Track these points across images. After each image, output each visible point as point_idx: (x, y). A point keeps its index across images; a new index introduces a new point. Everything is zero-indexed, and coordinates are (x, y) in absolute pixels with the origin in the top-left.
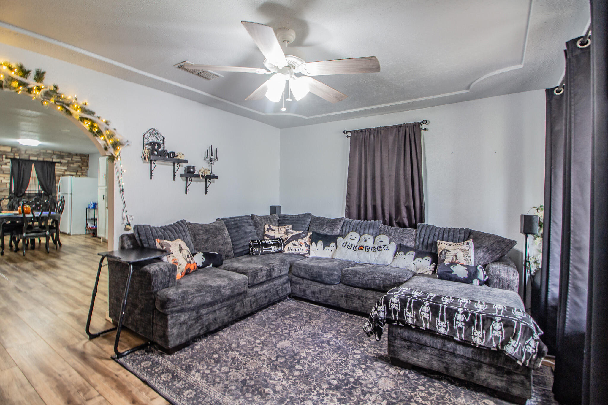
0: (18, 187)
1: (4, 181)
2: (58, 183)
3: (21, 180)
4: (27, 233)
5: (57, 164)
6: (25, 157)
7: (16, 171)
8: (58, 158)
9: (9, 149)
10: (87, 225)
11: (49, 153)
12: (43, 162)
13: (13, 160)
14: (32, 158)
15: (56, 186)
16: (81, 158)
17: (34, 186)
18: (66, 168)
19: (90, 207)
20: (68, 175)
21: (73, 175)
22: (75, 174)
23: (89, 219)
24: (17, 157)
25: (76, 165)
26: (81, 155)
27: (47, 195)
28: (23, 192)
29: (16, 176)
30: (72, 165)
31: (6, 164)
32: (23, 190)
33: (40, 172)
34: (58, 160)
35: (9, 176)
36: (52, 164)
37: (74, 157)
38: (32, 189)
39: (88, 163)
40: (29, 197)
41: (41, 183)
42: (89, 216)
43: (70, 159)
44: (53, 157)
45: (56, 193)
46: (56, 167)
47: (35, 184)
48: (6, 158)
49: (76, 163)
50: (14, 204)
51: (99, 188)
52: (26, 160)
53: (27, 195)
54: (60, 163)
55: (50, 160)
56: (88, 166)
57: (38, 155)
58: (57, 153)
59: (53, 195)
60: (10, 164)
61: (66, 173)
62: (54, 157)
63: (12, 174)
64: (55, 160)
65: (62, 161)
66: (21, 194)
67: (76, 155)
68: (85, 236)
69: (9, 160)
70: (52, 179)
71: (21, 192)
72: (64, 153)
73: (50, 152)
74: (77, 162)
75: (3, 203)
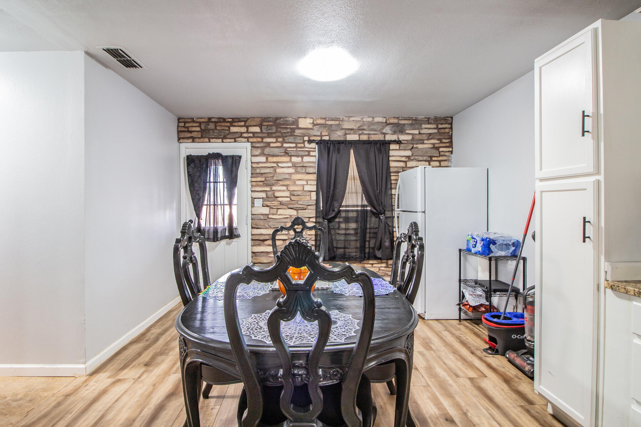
0: (328, 197)
1: (307, 188)
2: (396, 189)
3: (332, 185)
5: (392, 147)
6: (338, 136)
8: (394, 133)
10: (462, 296)
11: (379, 123)
12: (369, 143)
13: (320, 143)
14: (350, 137)
15: (391, 194)
16: (437, 128)
17: (354, 195)
18: (408, 153)
19: (473, 250)
20: (412, 168)
21: (422, 166)
22: (426, 163)
23: (466, 281)
24: (327, 138)
25: (427, 145)
26: (437, 120)
27: (376, 214)
28: (337, 210)
29: (325, 176)
30: (420, 146)
31: (309, 155)
32: (336, 205)
33: (364, 168)
34: (394, 137)
35: (314, 177)
36: (384, 146)
37: (424, 126)
38: (350, 203)
39: (451, 138)
40: (347, 220)
41: (366, 191)
42: (465, 274)
43: (416, 132)
44: (384, 131)
45: (392, 210)
46: (391, 153)
47: (356, 193)
48: (310, 142)
49: (428, 139)
52: (339, 142)
53: (343, 214)
54: (398, 142)
55: (379, 137)
56: (451, 146)
57: (360, 130)
58: (392, 121)
59: (388, 214)
60: (316, 154)
61: (410, 164)
62: (387, 130)
63: (319, 172)
64: (388, 138)
65: (402, 137)
66: (334, 214)
67: (428, 121)
69: (314, 145)
70: (384, 181)
71: (334, 210)
72: (405, 119)
73: (380, 119)
74: (430, 136)
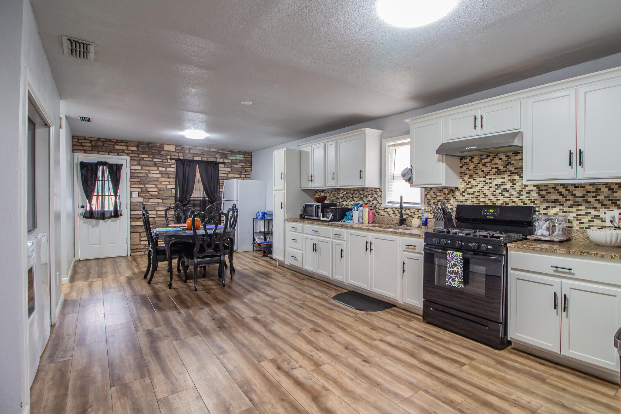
0: (183, 193)
1: (169, 187)
2: (222, 188)
3: (186, 185)
4: (199, 258)
5: (220, 165)
6: (189, 157)
7: (180, 174)
8: (222, 158)
9: (172, 148)
10: (254, 240)
12: (207, 162)
13: (177, 160)
14: (196, 158)
15: (220, 192)
16: (244, 157)
18: (229, 169)
19: (259, 218)
20: (231, 178)
21: (237, 178)
22: (238, 176)
23: (256, 233)
24: (182, 158)
25: (239, 166)
26: (244, 153)
27: (211, 202)
28: (188, 199)
29: (181, 180)
30: (235, 166)
31: (170, 167)
32: (188, 197)
33: (204, 176)
34: (221, 160)
35: (174, 180)
36: (216, 164)
37: (237, 155)
38: (196, 195)
39: (251, 163)
40: (194, 205)
41: (205, 189)
42: (256, 230)
43: (234, 158)
44: (216, 156)
45: (220, 200)
46: (220, 169)
47: (200, 190)
48: (171, 159)
49: (240, 163)
50: (181, 215)
51: (275, 192)
52: (190, 161)
53: (192, 202)
54: (224, 163)
55: (213, 160)
56: (251, 167)
57: (202, 155)
58: (220, 151)
59: (218, 202)
60: (175, 166)
61: (230, 175)
62: (218, 156)
63: (177, 178)
64: (218, 160)
65: (226, 161)
66: (186, 202)
67: (240, 153)
68: (252, 253)
69: (174, 161)
70: (216, 184)
71: (187, 200)
72: (228, 151)
73: (214, 150)
74: (241, 161)
75: (168, 213)
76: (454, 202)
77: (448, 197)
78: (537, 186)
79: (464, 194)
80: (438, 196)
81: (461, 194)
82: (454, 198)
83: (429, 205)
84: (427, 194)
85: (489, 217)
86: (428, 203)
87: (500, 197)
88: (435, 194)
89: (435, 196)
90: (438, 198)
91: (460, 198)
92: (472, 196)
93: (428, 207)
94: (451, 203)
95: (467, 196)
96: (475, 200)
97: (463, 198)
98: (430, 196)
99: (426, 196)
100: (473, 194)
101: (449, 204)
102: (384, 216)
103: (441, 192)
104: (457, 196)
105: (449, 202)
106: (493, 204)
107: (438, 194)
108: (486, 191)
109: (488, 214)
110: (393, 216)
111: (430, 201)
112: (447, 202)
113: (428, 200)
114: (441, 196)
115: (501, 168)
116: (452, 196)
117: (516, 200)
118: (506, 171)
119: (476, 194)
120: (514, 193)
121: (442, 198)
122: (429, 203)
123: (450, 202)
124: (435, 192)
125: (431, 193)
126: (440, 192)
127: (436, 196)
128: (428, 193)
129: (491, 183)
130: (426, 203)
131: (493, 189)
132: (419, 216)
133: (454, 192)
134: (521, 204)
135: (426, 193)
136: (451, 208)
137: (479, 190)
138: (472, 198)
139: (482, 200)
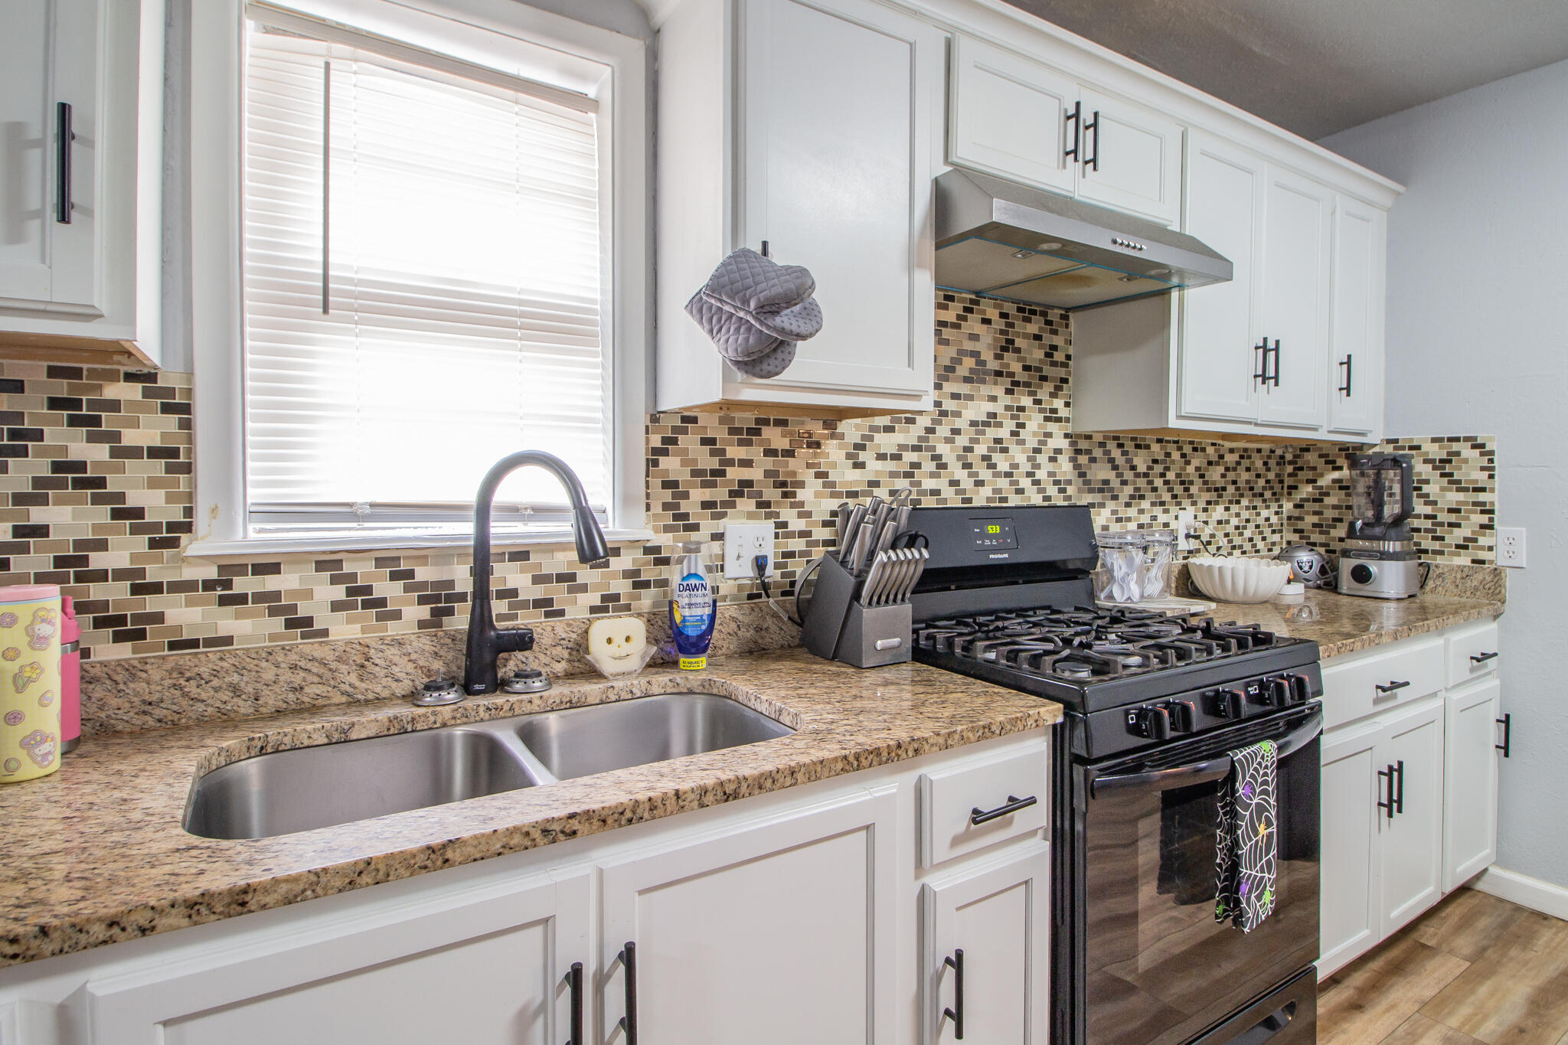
76: (817, 495)
77: (791, 468)
78: (1071, 437)
79: (862, 456)
80: (731, 463)
81: (849, 456)
82: (818, 475)
83: (676, 517)
84: (665, 452)
85: (996, 556)
86: (666, 506)
87: (985, 474)
88: (713, 453)
89: (714, 463)
90: (734, 474)
91: (847, 476)
92: (891, 466)
93: (667, 529)
94: (802, 504)
95: (874, 466)
96: (902, 484)
97: (856, 475)
98: (684, 463)
99: (656, 463)
100: (897, 457)
101: (793, 506)
102: (228, 641)
103: (748, 443)
104: (834, 465)
105: (794, 495)
106: (965, 501)
107: (734, 452)
108: (942, 449)
109: (987, 542)
110: (345, 629)
111: (686, 495)
112: (785, 495)
113: (667, 485)
114: (747, 463)
115: (988, 356)
116: (809, 466)
117: (1025, 483)
118: (999, 374)
119: (910, 457)
120: (1019, 455)
121: (755, 474)
122: (677, 506)
123: (802, 495)
124: (711, 441)
125: (689, 442)
126: (741, 443)
127: (721, 463)
128: (665, 440)
129: (958, 414)
130: (657, 508)
131: (962, 441)
132: (605, 598)
133: (818, 445)
134: (1037, 500)
135: (656, 441)
136: (803, 528)
137: (920, 438)
138: (893, 475)
139: (929, 484)
